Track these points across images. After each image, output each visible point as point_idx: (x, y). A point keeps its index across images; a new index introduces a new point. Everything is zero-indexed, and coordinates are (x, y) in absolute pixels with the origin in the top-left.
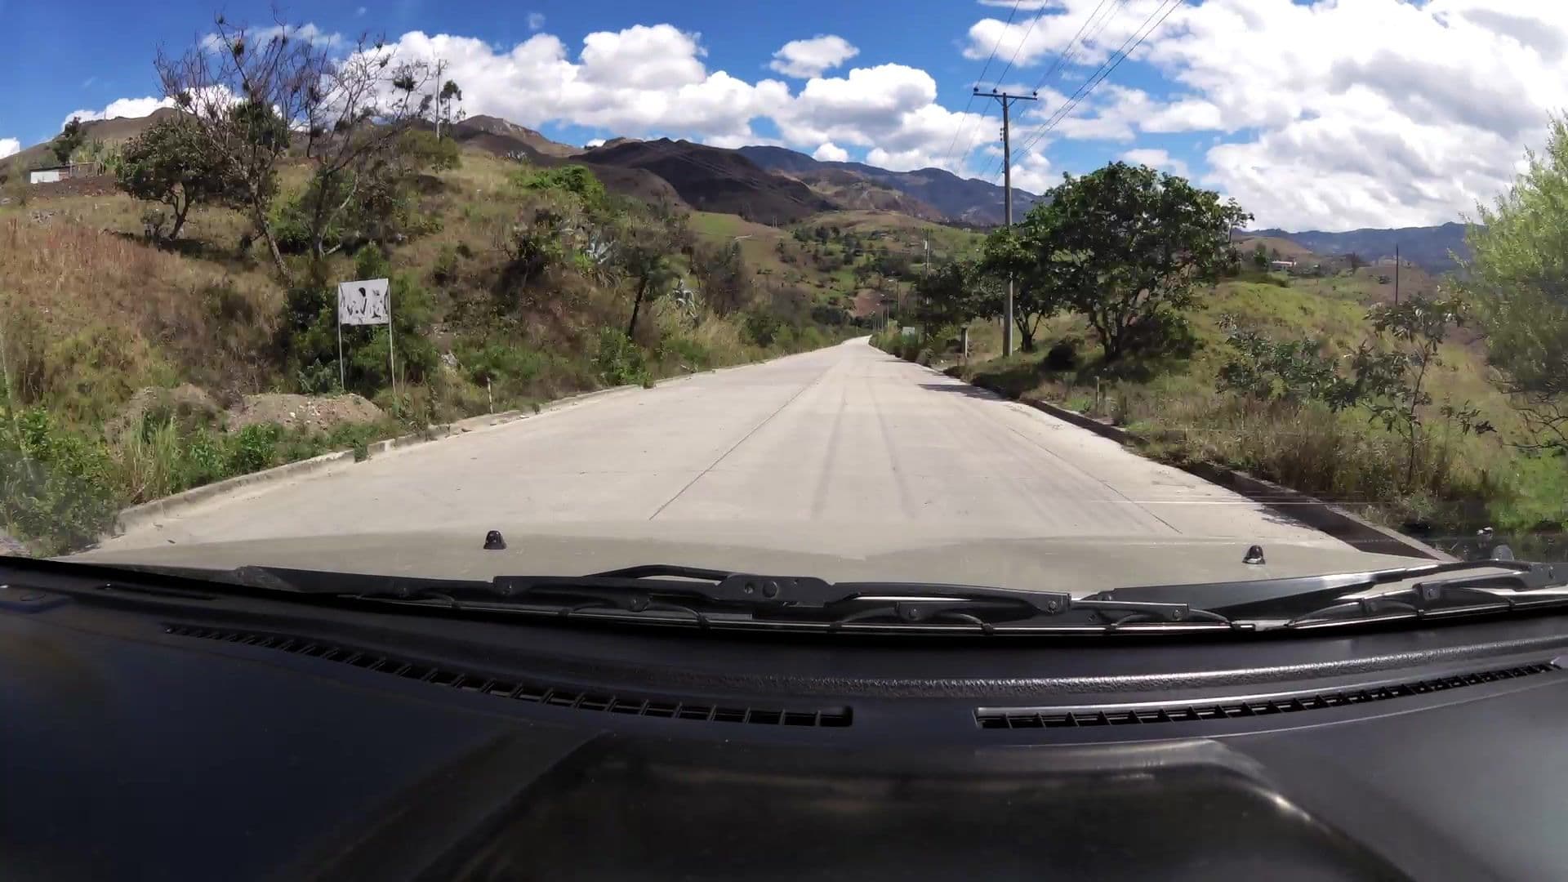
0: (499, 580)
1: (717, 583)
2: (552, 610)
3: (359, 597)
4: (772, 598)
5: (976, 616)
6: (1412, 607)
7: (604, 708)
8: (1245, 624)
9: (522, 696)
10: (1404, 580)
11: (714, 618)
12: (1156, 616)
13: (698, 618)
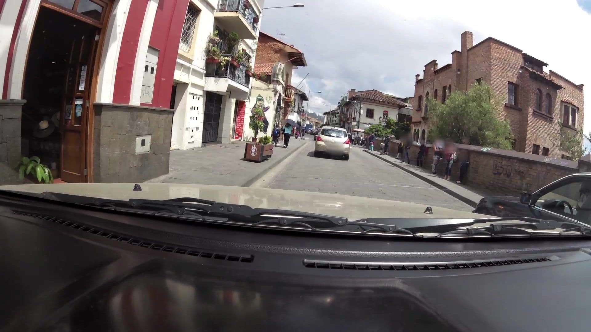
0: (131, 200)
1: (210, 205)
2: (150, 213)
3: (82, 204)
4: (231, 212)
5: (309, 225)
6: (489, 233)
7: (160, 249)
8: (419, 235)
9: (133, 243)
10: (487, 223)
11: (208, 219)
12: (383, 230)
13: (203, 219)
